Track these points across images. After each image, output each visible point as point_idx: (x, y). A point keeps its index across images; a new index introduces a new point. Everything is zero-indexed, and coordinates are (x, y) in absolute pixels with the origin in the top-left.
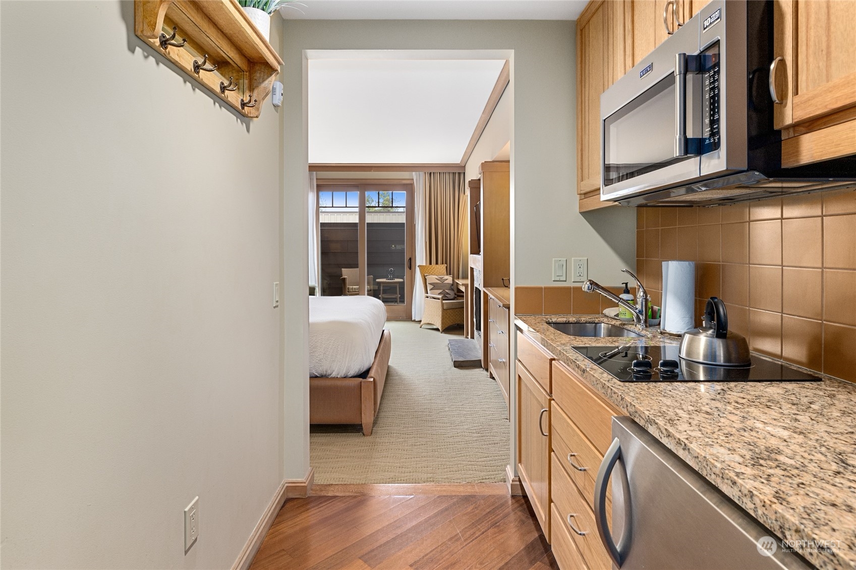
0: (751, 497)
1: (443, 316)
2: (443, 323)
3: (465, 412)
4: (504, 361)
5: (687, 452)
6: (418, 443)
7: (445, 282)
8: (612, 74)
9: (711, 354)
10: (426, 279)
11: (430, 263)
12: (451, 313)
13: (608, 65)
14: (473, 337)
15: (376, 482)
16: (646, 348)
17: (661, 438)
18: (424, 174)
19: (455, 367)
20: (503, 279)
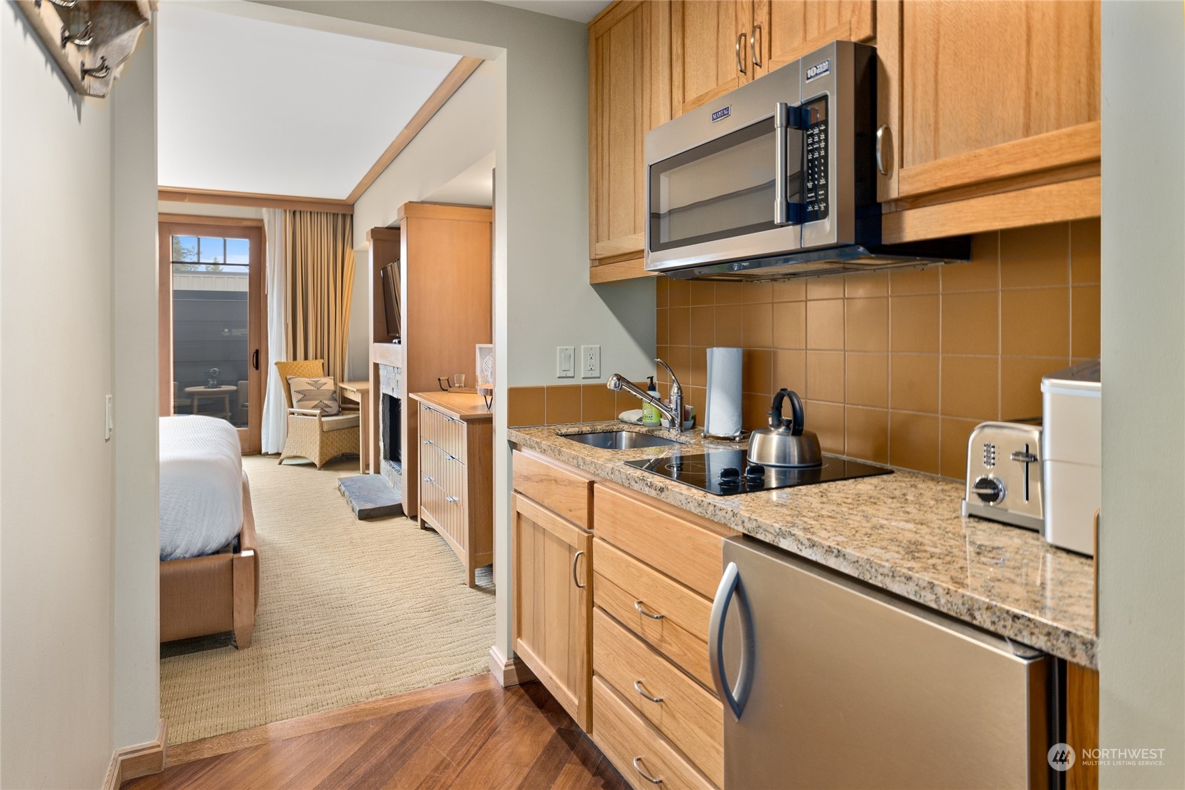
0: (932, 588)
1: (322, 442)
2: (322, 454)
3: (399, 585)
4: (457, 499)
5: (841, 559)
6: (338, 643)
7: (322, 388)
8: (649, 106)
9: (784, 455)
10: (289, 385)
11: (295, 358)
12: (335, 437)
13: (642, 92)
14: (377, 471)
15: (285, 716)
16: (682, 458)
17: (801, 550)
18: (283, 212)
19: (360, 519)
20: (439, 379)
